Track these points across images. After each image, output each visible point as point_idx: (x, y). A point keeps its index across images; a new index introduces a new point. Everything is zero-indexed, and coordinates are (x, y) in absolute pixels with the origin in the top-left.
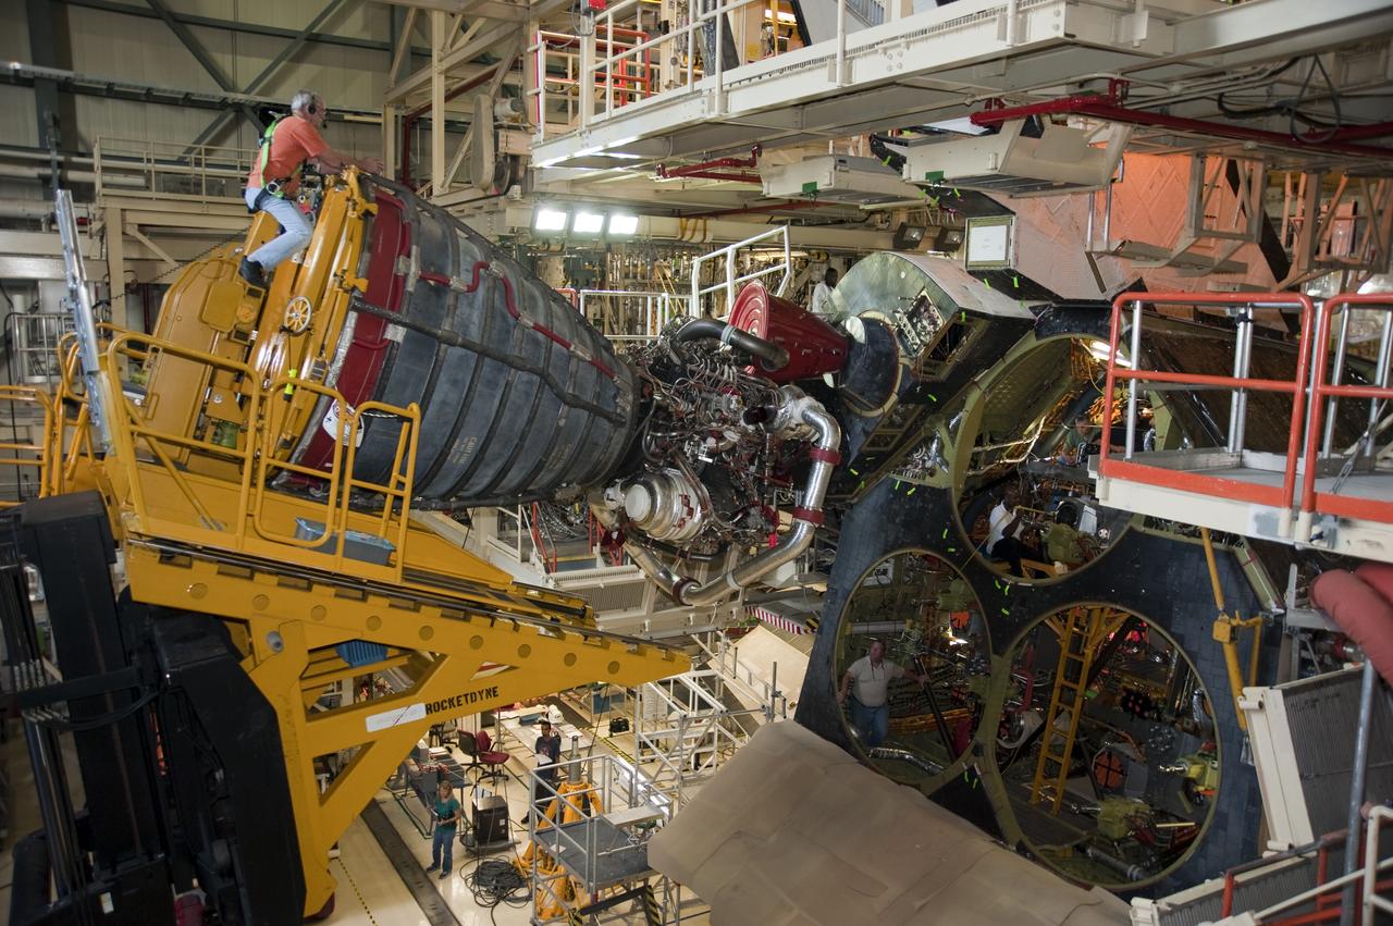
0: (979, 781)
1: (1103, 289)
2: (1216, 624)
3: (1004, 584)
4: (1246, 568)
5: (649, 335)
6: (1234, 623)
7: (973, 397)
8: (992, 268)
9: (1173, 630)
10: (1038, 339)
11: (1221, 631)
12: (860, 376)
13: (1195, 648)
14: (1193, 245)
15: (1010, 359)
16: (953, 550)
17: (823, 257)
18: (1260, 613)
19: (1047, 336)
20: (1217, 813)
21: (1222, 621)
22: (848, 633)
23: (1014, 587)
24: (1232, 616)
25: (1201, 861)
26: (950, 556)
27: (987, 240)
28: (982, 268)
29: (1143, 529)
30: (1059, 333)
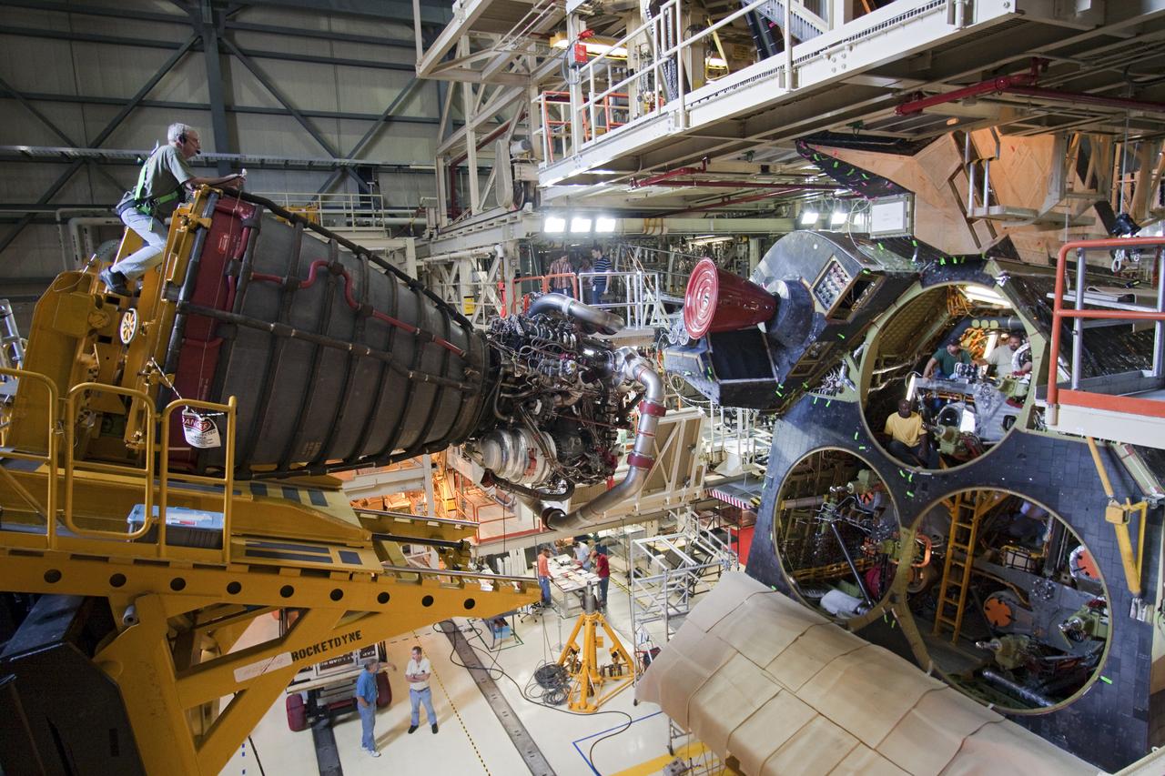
0: (897, 624)
1: (979, 246)
2: (1108, 509)
3: (907, 474)
4: (1125, 461)
5: (628, 302)
6: (1125, 508)
7: (872, 334)
8: (892, 236)
9: (1060, 509)
10: (923, 287)
11: (1113, 514)
12: (786, 323)
13: (1081, 525)
14: (1056, 205)
15: (900, 304)
16: (864, 448)
17: (745, 239)
18: (1143, 498)
19: (931, 285)
20: (1110, 658)
21: (1113, 506)
22: (782, 508)
23: (917, 476)
24: (1122, 502)
25: (1098, 696)
26: (861, 452)
27: (887, 215)
28: (883, 237)
29: (1026, 430)
30: (941, 282)
